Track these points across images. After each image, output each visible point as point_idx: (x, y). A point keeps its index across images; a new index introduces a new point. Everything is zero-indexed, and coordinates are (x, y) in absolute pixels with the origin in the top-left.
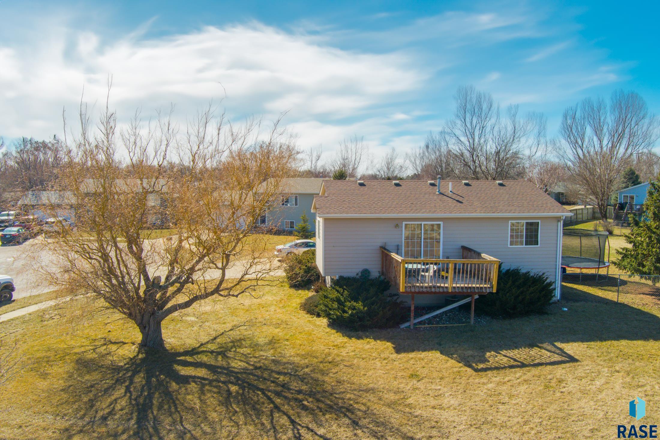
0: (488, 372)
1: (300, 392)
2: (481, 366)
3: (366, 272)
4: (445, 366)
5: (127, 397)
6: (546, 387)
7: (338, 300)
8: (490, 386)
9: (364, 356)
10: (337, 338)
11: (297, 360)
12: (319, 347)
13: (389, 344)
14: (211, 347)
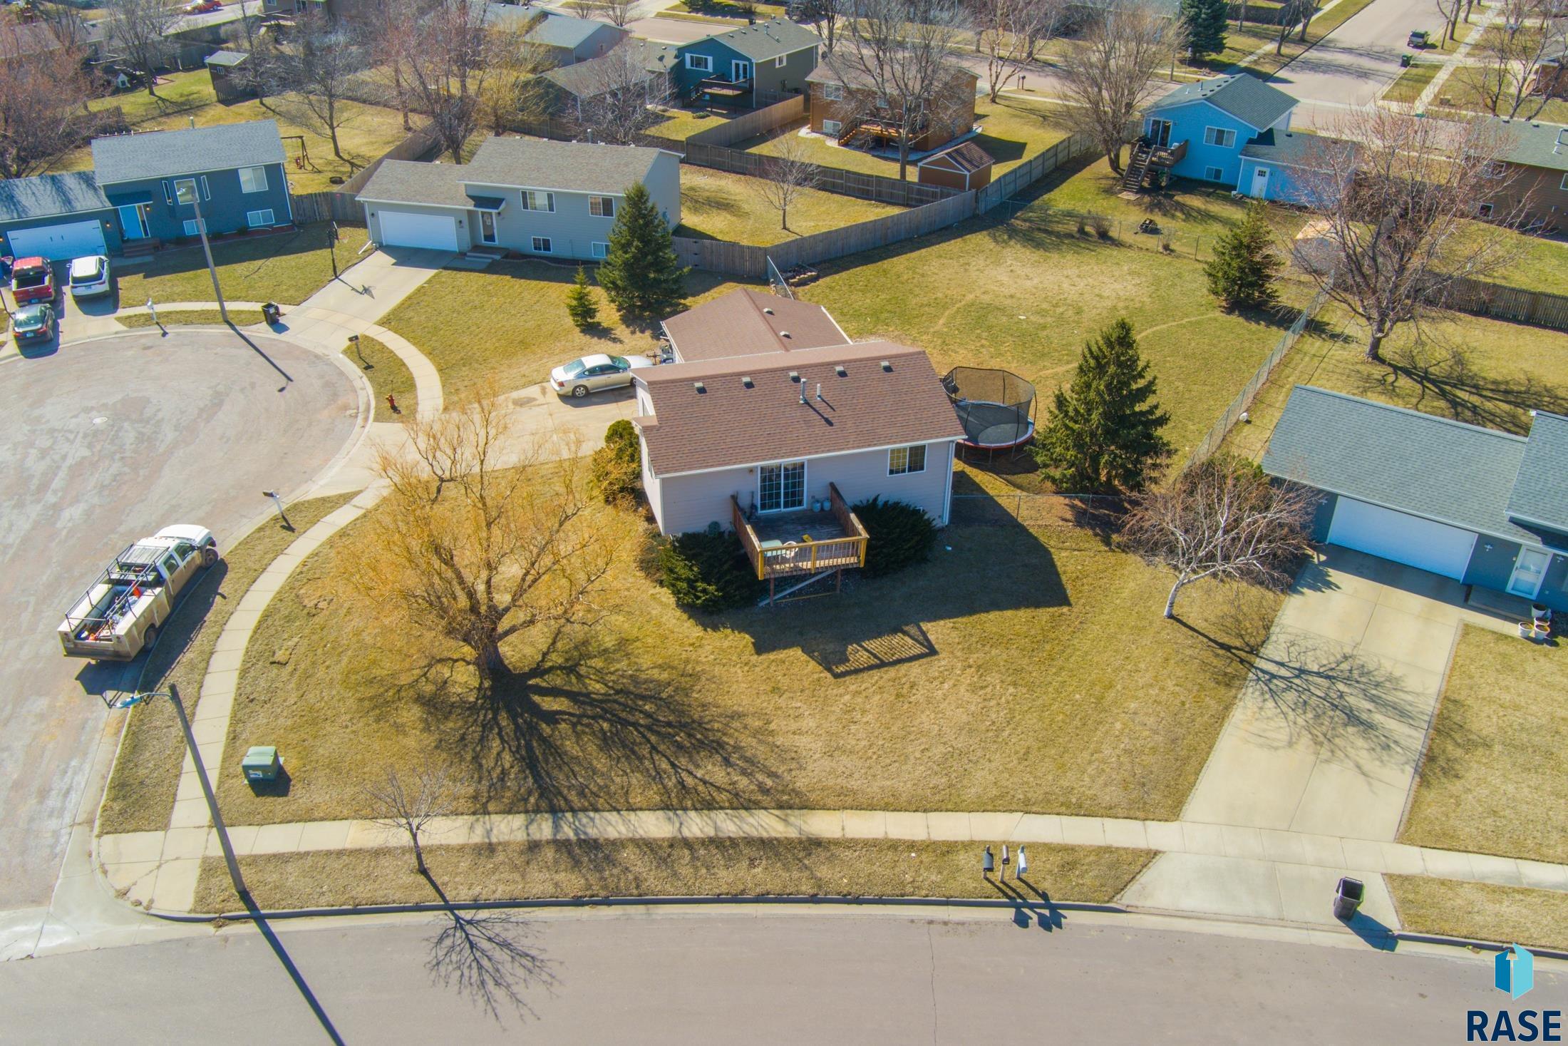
0: (847, 678)
1: (669, 724)
2: (841, 669)
3: (715, 525)
4: (806, 671)
5: (507, 749)
6: (898, 696)
7: (688, 580)
8: (847, 697)
9: (724, 661)
10: (692, 630)
11: (655, 674)
12: (674, 650)
13: (748, 638)
14: (556, 659)
